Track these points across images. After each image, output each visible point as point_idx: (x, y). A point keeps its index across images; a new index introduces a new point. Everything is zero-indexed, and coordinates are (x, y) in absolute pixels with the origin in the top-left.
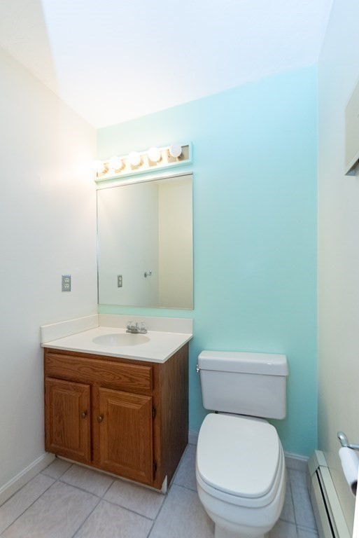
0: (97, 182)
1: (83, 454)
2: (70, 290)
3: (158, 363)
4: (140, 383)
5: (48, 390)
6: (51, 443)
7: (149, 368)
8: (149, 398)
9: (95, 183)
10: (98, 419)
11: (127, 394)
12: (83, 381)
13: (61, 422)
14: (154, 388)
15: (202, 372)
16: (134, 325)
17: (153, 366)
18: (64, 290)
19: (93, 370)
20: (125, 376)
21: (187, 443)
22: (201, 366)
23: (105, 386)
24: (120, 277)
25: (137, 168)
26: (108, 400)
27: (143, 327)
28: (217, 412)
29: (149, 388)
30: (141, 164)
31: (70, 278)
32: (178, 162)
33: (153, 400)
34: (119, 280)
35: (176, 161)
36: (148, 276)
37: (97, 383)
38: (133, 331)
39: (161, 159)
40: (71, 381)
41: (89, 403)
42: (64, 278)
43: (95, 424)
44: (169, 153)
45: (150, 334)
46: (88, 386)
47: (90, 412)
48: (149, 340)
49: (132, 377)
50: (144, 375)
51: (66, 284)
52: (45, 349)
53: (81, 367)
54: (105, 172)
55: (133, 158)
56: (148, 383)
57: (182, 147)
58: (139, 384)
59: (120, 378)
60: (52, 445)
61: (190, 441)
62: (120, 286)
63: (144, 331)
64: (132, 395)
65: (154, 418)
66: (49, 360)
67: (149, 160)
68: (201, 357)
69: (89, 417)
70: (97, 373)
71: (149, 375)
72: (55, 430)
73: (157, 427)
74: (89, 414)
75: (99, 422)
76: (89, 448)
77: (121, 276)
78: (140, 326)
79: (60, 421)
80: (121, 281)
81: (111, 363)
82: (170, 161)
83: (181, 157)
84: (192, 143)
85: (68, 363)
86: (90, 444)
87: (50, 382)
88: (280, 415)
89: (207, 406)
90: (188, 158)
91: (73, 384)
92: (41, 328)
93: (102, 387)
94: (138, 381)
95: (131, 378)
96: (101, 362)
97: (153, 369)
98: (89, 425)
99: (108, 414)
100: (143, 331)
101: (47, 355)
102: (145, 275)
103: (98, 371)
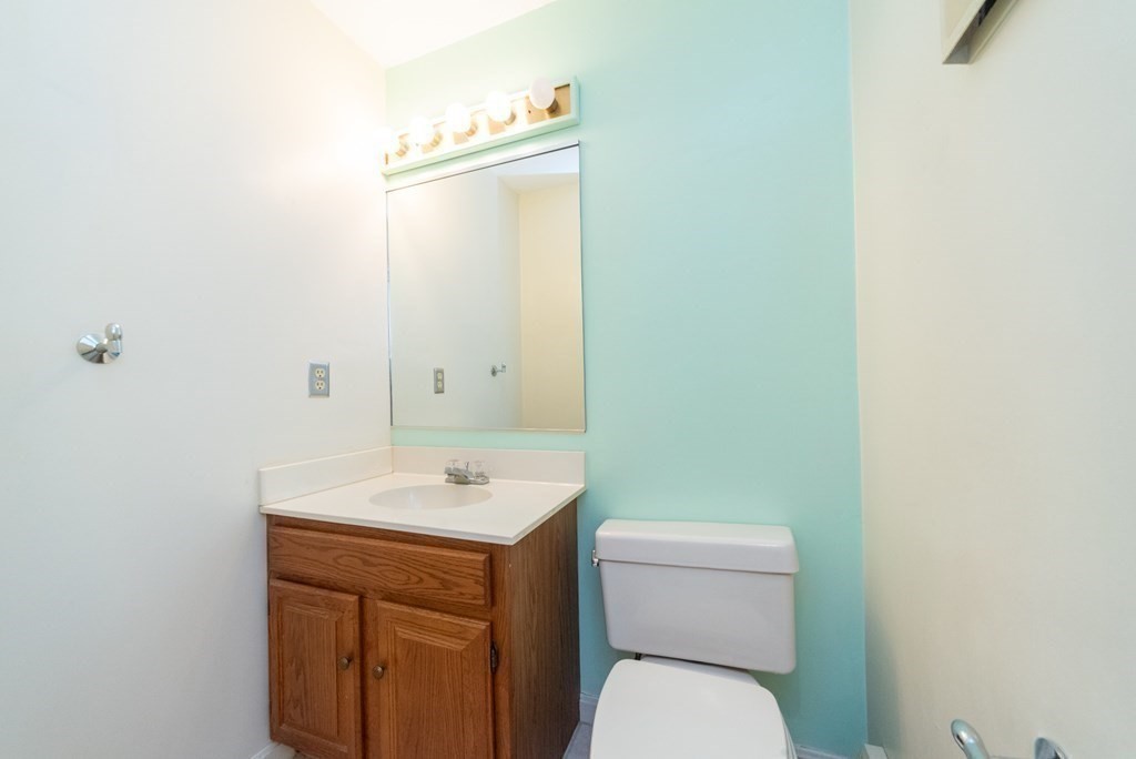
0: (388, 177)
1: (344, 749)
2: (328, 395)
3: (503, 546)
4: (463, 591)
5: (276, 607)
6: (281, 723)
7: (482, 557)
8: (483, 625)
9: (382, 178)
10: (375, 671)
11: (436, 616)
12: (344, 586)
13: (301, 677)
14: (493, 602)
15: (605, 566)
16: (462, 466)
17: (491, 553)
18: (314, 393)
19: (365, 562)
20: (432, 575)
21: (577, 720)
22: (602, 553)
23: (390, 597)
24: (439, 373)
25: (466, 140)
26: (396, 628)
27: (479, 471)
28: (638, 657)
29: (482, 602)
30: (472, 132)
31: (327, 368)
32: (549, 121)
33: (492, 627)
34: (437, 380)
35: (543, 119)
36: (499, 374)
37: (375, 590)
38: (459, 478)
39: (513, 118)
40: (320, 586)
41: (357, 635)
42: (314, 367)
43: (371, 681)
44: (529, 103)
45: (495, 485)
46: (353, 599)
47: (360, 655)
48: (490, 495)
49: (447, 577)
50: (472, 571)
51: (319, 381)
52: (269, 517)
53: (341, 556)
54: (402, 153)
55: (457, 121)
56: (481, 590)
57: (556, 89)
58: (461, 594)
59: (421, 580)
60: (284, 727)
61: (583, 717)
62: (439, 391)
63: (483, 478)
64: (447, 618)
65: (494, 672)
66: (275, 540)
67: (490, 120)
68: (601, 533)
69: (358, 667)
70: (374, 570)
71: (481, 574)
72: (288, 694)
73: (503, 692)
74: (357, 661)
75: (379, 677)
76: (359, 735)
77: (442, 372)
78: (473, 469)
79: (298, 674)
80: (442, 380)
81: (400, 546)
82: (532, 121)
83: (554, 109)
84: (576, 78)
85: (314, 547)
86: (359, 726)
87: (278, 589)
88: (782, 664)
89: (618, 641)
90: (569, 112)
91: (324, 593)
92: (259, 473)
93: (383, 599)
94: (458, 585)
95: (443, 579)
96: (382, 543)
97: (491, 561)
98: (358, 684)
99: (396, 661)
100: (479, 480)
101: (271, 530)
102: (494, 373)
103: (375, 566)
